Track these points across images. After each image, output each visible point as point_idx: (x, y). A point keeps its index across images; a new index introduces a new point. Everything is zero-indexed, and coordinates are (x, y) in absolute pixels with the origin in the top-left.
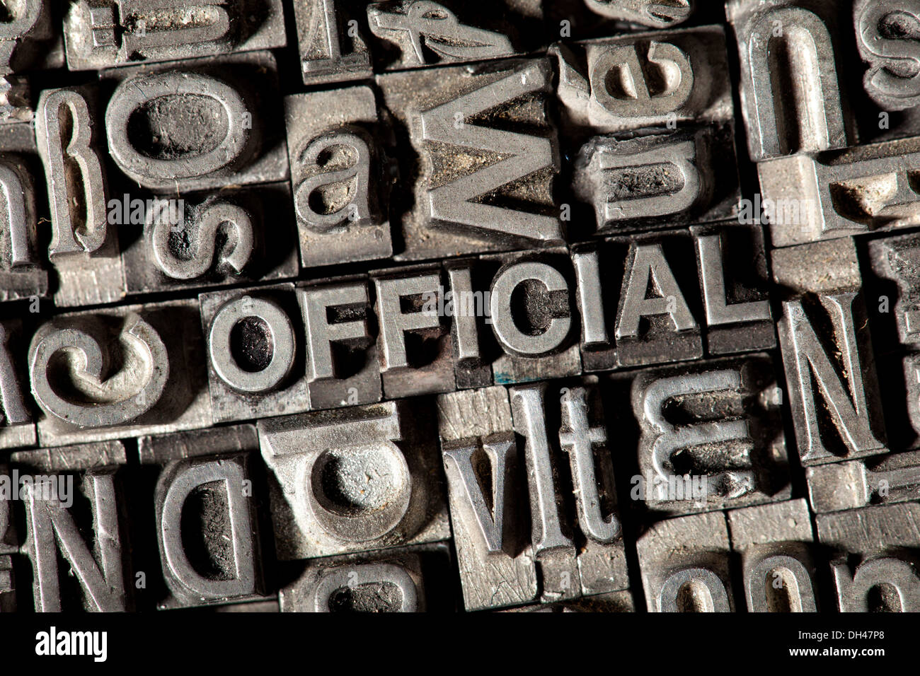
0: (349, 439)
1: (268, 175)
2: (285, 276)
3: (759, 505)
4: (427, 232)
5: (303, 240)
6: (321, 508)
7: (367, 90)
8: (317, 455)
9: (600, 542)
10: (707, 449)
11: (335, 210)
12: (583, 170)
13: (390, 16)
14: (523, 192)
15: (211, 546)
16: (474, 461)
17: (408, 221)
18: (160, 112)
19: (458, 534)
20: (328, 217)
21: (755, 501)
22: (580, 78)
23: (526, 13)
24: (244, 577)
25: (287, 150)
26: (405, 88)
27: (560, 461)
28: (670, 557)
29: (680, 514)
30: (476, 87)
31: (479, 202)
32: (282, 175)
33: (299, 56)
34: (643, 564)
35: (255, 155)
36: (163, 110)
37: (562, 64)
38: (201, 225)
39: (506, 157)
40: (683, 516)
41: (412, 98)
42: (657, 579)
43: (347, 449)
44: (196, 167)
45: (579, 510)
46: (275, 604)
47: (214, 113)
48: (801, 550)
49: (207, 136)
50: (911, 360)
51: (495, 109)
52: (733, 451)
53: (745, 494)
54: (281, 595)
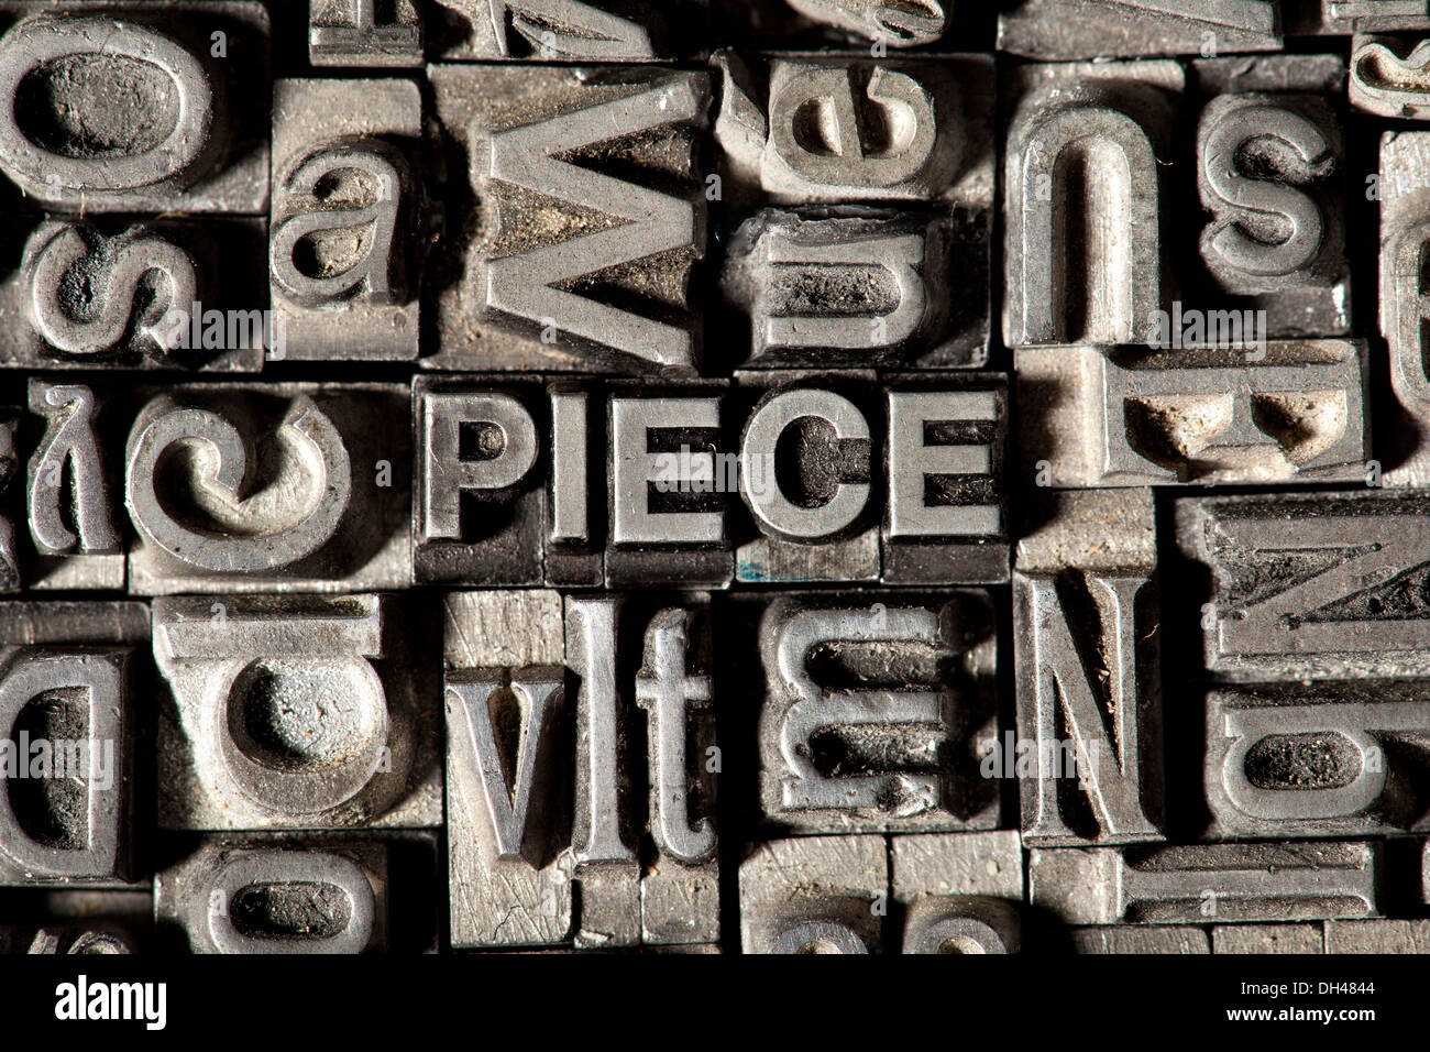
0: (295, 646)
1: (233, 202)
2: (240, 369)
3: (943, 833)
4: (478, 328)
6: (237, 751)
7: (410, 87)
8: (241, 666)
9: (680, 861)
10: (870, 732)
11: (333, 272)
12: (741, 260)
14: (640, 282)
15: (54, 792)
16: (495, 707)
17: (448, 305)
18: (71, 79)
19: (455, 821)
20: (321, 283)
21: (938, 826)
22: (754, 110)
24: (99, 849)
25: (270, 166)
26: (472, 91)
27: (632, 724)
28: (790, 900)
29: (816, 832)
30: (585, 104)
31: (566, 290)
32: (257, 205)
33: (308, 17)
34: (746, 904)
35: (217, 167)
36: (77, 76)
37: (728, 85)
38: (115, 270)
39: (619, 223)
40: (820, 835)
41: (482, 109)
42: (763, 931)
43: (292, 662)
44: (118, 174)
45: (652, 806)
46: (145, 896)
47: (158, 91)
48: (1001, 913)
49: (142, 127)
50: (1218, 698)
51: (611, 142)
52: (912, 740)
53: (923, 812)
54: (157, 884)
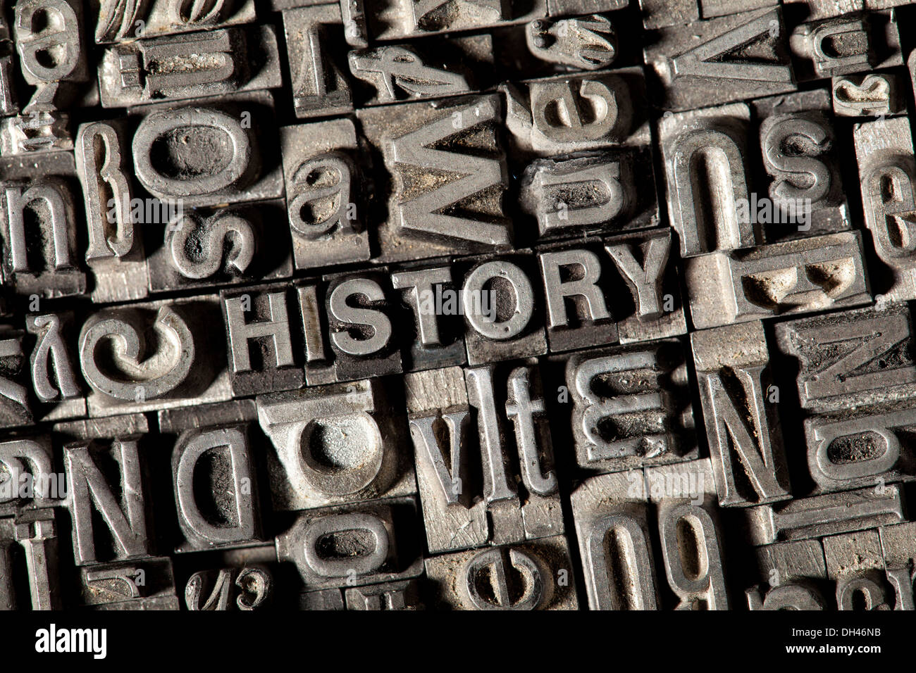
0: (329, 411)
1: (267, 193)
2: (281, 276)
3: (672, 464)
4: (399, 239)
5: (296, 247)
6: (308, 468)
7: (348, 122)
8: (305, 424)
9: (540, 495)
10: (628, 417)
11: (321, 221)
12: (528, 187)
13: (365, 60)
14: (478, 205)
15: (219, 500)
16: (435, 428)
17: (383, 231)
18: (177, 141)
19: (423, 490)
20: (316, 227)
21: (668, 461)
22: (524, 110)
24: (246, 526)
25: (283, 172)
26: (380, 120)
27: (506, 428)
28: (598, 507)
30: (437, 118)
31: (441, 214)
32: (279, 192)
33: (292, 94)
34: (576, 513)
35: (257, 176)
36: (180, 139)
37: (510, 100)
38: (211, 234)
39: (463, 176)
40: (609, 473)
41: (386, 129)
42: (587, 525)
43: (330, 419)
44: (207, 186)
45: (522, 469)
46: (272, 548)
47: (222, 141)
49: (216, 161)
51: (453, 136)
52: (650, 419)
53: (660, 454)
54: (277, 540)
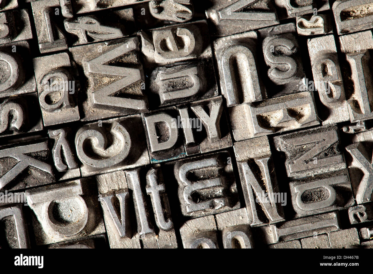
0: (62, 195)
1: (28, 90)
2: (37, 130)
3: (227, 211)
4: (93, 109)
5: (43, 115)
6: (52, 223)
7: (66, 54)
8: (50, 203)
9: (165, 230)
10: (205, 190)
11: (55, 102)
12: (154, 81)
13: (73, 24)
14: (130, 91)
15: (10, 242)
16: (113, 201)
17: (85, 105)
19: (108, 231)
20: (53, 106)
21: (226, 210)
22: (150, 44)
23: (128, 20)
25: (35, 80)
27: (147, 199)
28: (193, 235)
29: (196, 217)
30: (109, 50)
31: (113, 96)
32: (34, 90)
33: (38, 42)
34: (183, 238)
35: (23, 82)
37: (143, 39)
39: (122, 77)
40: (198, 218)
41: (84, 56)
43: (62, 200)
45: (156, 218)
47: (5, 67)
48: (245, 228)
49: (3, 76)
50: (292, 184)
51: (117, 58)
52: (216, 190)
53: (221, 208)
